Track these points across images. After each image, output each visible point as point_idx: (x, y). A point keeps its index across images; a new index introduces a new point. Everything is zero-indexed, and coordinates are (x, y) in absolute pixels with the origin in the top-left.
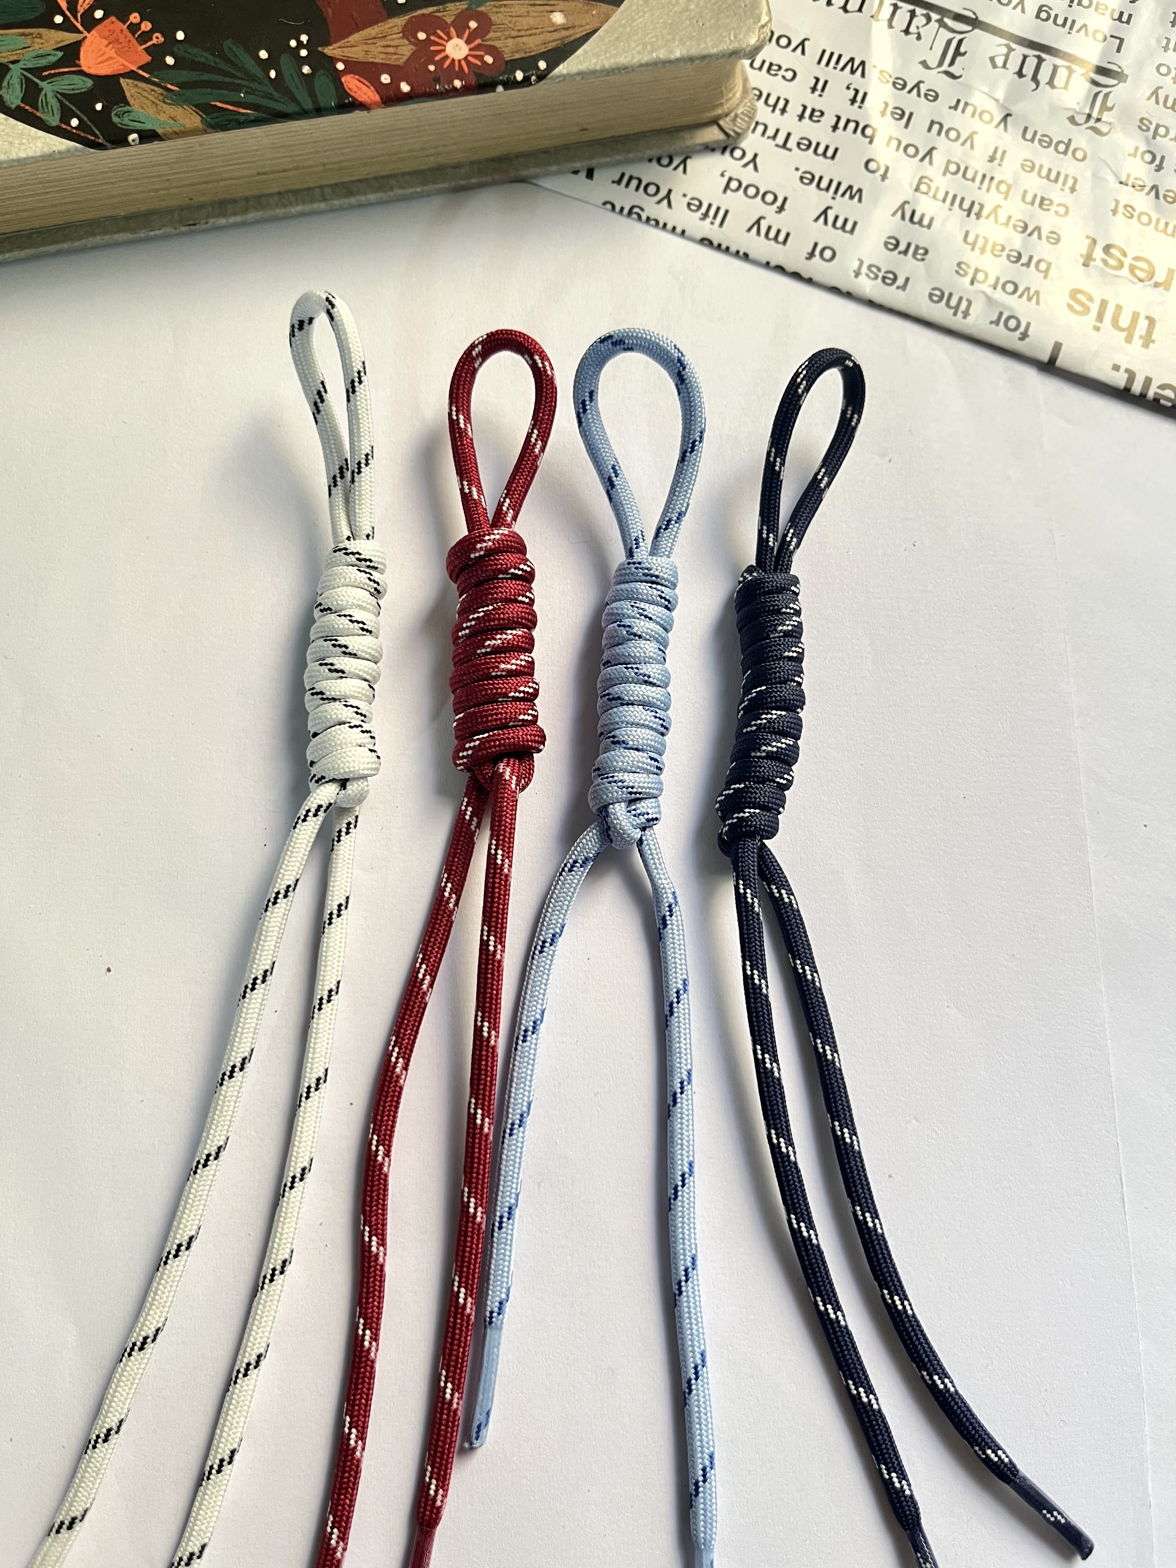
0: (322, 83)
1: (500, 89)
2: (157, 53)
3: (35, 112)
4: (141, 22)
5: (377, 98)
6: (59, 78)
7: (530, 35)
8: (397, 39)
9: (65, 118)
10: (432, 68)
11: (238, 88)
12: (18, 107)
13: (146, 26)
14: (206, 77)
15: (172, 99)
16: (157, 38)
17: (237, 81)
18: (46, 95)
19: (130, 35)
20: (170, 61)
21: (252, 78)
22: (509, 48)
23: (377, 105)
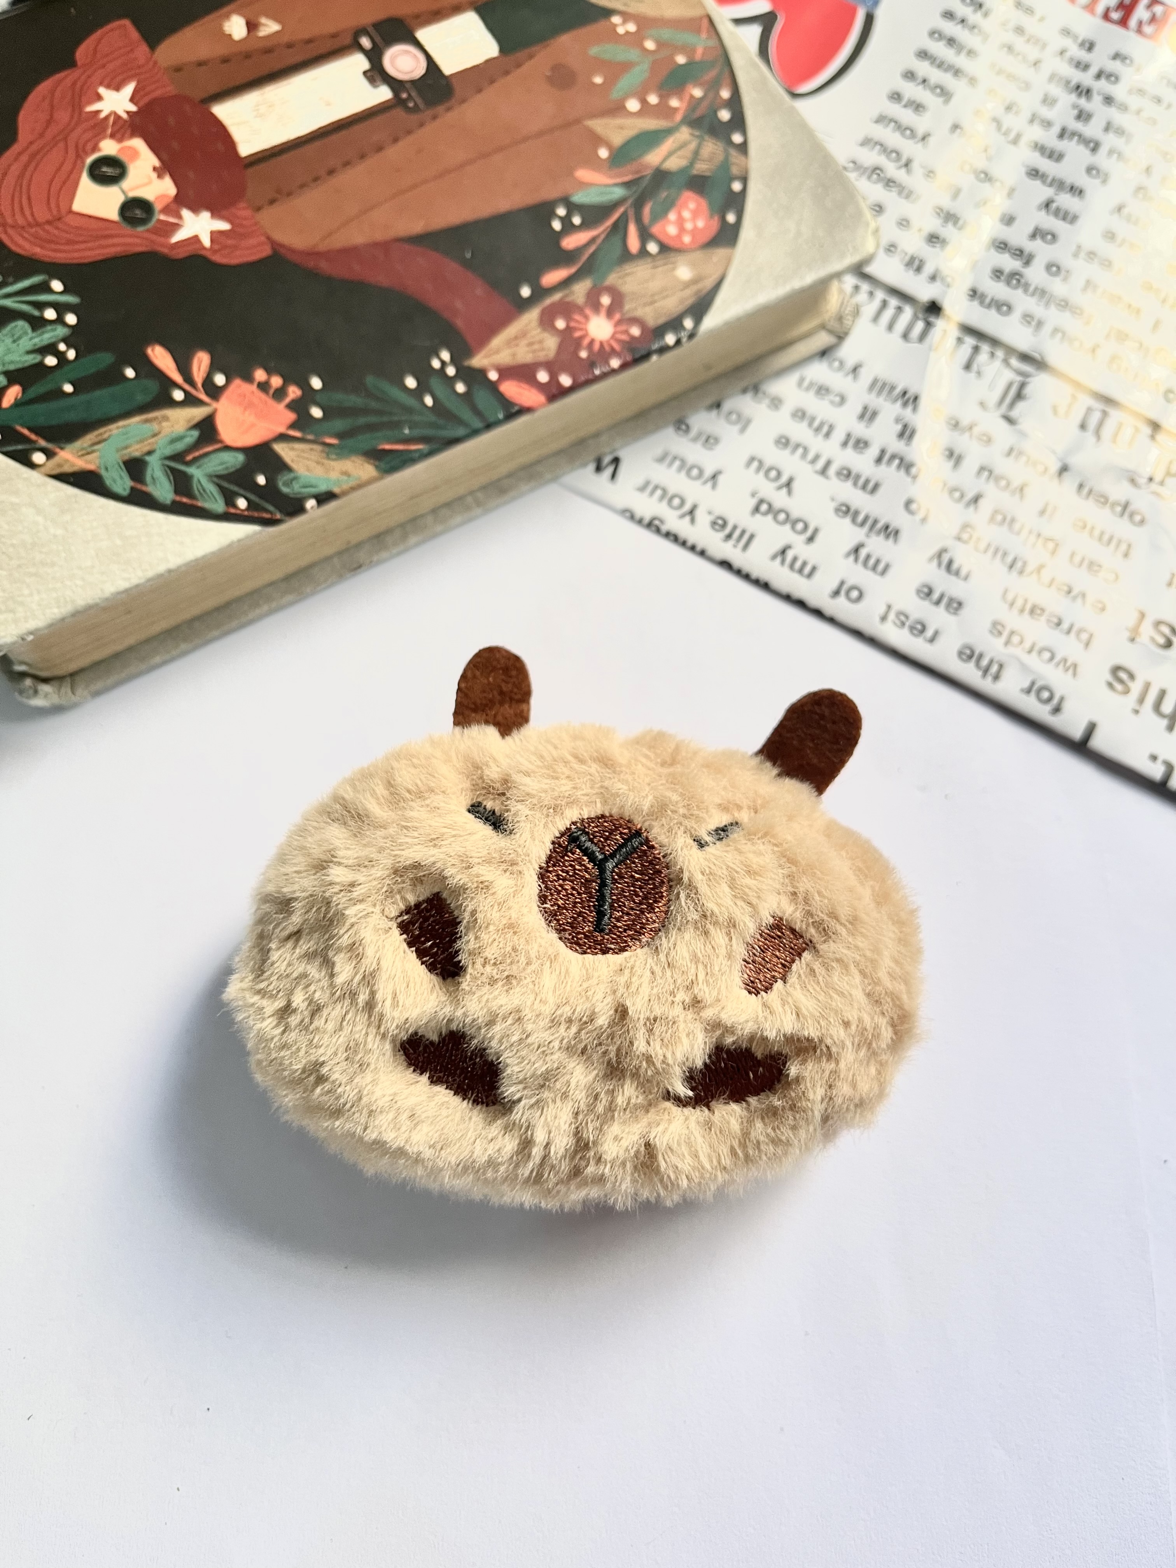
0: (482, 398)
1: (654, 358)
2: (299, 407)
3: (194, 502)
4: (269, 379)
5: (541, 398)
6: (206, 460)
7: (664, 298)
8: (536, 332)
9: (230, 500)
10: (584, 354)
11: (398, 425)
12: (174, 502)
13: (276, 381)
14: (362, 420)
15: (337, 454)
16: (294, 392)
17: (396, 418)
18: (199, 481)
19: (263, 396)
20: (316, 412)
21: (409, 410)
22: (652, 316)
23: (542, 406)
